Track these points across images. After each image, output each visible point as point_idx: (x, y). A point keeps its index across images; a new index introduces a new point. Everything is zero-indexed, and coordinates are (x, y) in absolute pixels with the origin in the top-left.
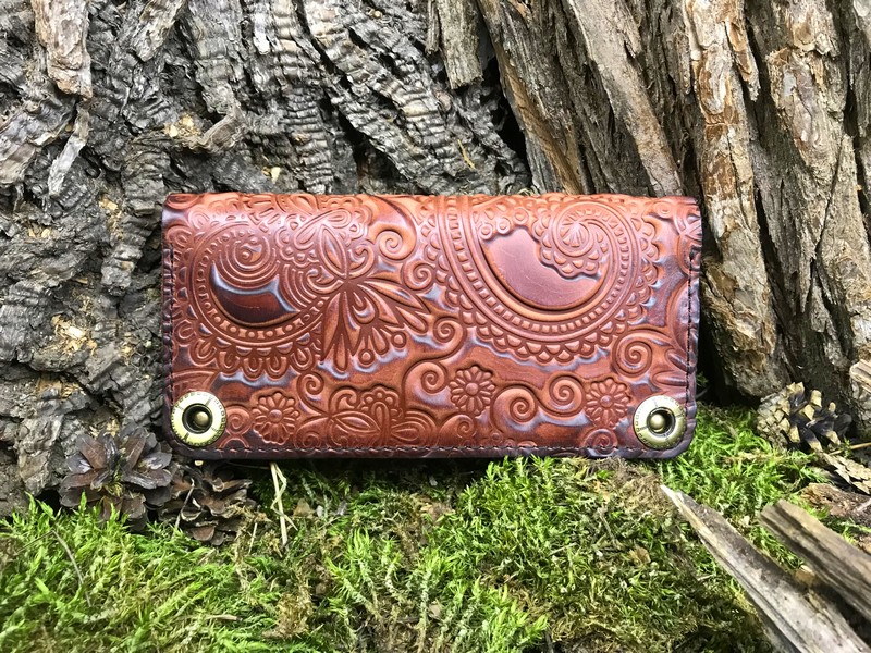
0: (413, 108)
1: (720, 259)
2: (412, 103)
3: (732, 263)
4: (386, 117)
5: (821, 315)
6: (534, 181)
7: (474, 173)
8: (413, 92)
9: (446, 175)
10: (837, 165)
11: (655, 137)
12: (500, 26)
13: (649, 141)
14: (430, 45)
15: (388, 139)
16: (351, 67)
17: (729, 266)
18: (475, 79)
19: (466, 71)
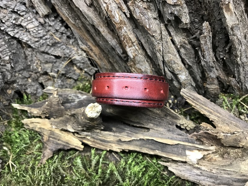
0: (30, 26)
1: (135, 64)
2: (29, 24)
3: (138, 65)
4: (22, 30)
5: (169, 75)
7: (59, 42)
8: (28, 21)
9: (48, 45)
10: (161, 33)
11: (105, 29)
13: (103, 30)
14: (27, 5)
15: (25, 38)
17: (138, 66)
18: (48, 13)
19: (44, 11)
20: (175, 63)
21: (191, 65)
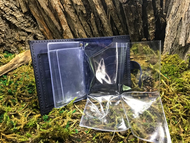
0: (17, 16)
1: (66, 34)
3: (68, 34)
4: (13, 18)
6: (39, 27)
7: (30, 26)
8: (17, 14)
9: (25, 27)
10: (76, 19)
12: (28, 2)
13: (52, 18)
14: (18, 6)
15: (14, 22)
16: (5, 10)
18: (27, 11)
19: (25, 10)
20: (83, 34)
21: (90, 35)
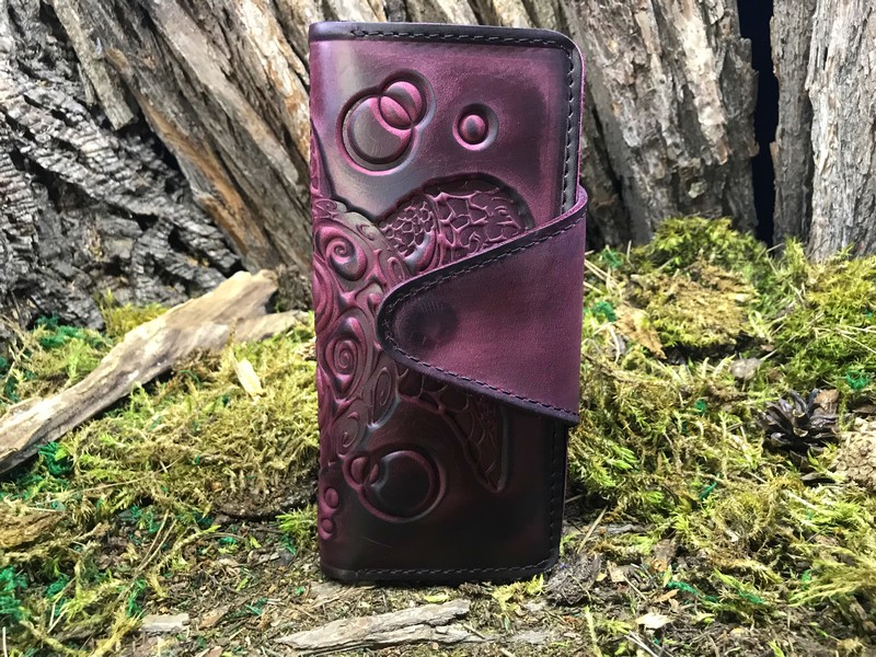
0: (88, 147)
2: (87, 144)
4: (69, 157)
6: (192, 187)
7: (149, 188)
8: (86, 135)
9: (128, 192)
11: (260, 126)
12: (134, 76)
14: (90, 99)
15: (75, 173)
16: (31, 122)
18: (132, 119)
19: (123, 115)
